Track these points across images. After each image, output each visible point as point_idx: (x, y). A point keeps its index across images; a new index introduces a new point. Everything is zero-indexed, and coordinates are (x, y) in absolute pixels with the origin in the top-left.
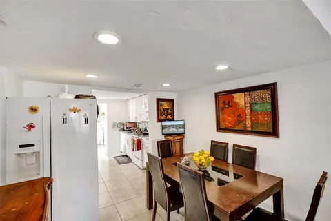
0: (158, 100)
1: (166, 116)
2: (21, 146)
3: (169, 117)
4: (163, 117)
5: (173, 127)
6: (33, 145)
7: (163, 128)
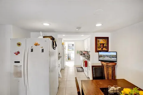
0: (96, 38)
1: (102, 49)
2: (15, 62)
3: (104, 49)
4: (100, 49)
5: (107, 56)
6: (19, 62)
7: (100, 56)
